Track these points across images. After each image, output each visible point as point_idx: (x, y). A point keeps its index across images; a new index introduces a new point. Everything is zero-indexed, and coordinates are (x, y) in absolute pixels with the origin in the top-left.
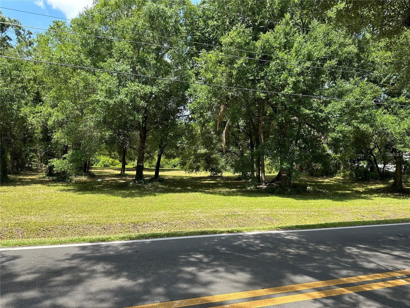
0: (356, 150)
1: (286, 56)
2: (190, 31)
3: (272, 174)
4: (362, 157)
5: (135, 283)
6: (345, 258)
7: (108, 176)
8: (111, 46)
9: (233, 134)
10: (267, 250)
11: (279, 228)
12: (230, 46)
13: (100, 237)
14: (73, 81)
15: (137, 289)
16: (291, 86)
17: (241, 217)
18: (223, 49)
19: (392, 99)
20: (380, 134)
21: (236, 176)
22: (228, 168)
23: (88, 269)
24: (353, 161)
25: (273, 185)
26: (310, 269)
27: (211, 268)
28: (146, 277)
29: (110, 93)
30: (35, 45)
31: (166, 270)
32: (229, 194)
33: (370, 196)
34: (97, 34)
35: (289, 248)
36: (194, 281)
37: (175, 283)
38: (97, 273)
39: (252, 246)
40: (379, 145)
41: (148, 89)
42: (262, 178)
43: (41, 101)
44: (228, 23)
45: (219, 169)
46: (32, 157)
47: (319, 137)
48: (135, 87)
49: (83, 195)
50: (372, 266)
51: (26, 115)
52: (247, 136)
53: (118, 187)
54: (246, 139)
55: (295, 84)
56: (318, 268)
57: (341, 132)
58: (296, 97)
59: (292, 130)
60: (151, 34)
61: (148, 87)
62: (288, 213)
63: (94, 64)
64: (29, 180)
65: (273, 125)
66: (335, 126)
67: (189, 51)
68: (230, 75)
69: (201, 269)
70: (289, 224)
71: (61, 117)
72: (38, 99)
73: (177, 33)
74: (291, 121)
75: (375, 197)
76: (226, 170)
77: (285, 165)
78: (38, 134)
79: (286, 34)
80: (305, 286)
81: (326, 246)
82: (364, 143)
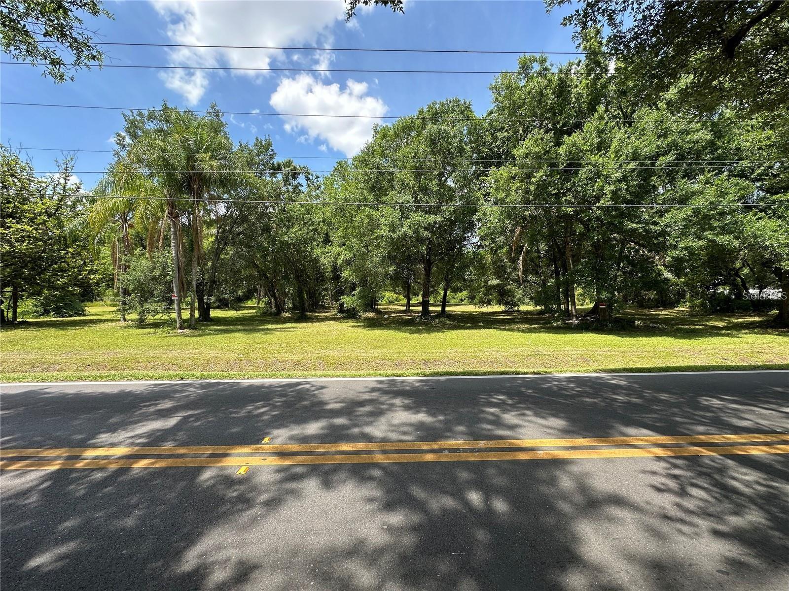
0: (710, 272)
1: (601, 159)
2: (476, 148)
3: (585, 307)
4: (721, 281)
5: (435, 419)
6: (701, 411)
7: (393, 312)
8: (393, 177)
9: (532, 260)
10: (585, 395)
11: (599, 370)
12: (525, 158)
13: (395, 372)
14: (358, 219)
15: (438, 425)
16: (609, 196)
17: (547, 357)
18: (516, 162)
19: (774, 197)
20: (751, 247)
21: (537, 310)
22: (527, 300)
23: (388, 402)
24: (706, 286)
25: (587, 320)
26: (647, 421)
27: (517, 411)
28: (446, 415)
29: (393, 228)
30: (322, 188)
31: (466, 410)
32: (530, 331)
33: (736, 333)
34: (378, 168)
35: (615, 394)
36: (497, 422)
37: (477, 423)
38: (396, 406)
39: (565, 390)
40: (750, 262)
41: (432, 218)
42: (572, 312)
43: (330, 241)
44: (521, 132)
45: (515, 303)
46: (324, 295)
47: (650, 258)
48: (417, 217)
49: (373, 331)
50: (746, 424)
51: (318, 256)
52: (550, 262)
53: (405, 323)
54: (548, 266)
55: (614, 193)
56: (660, 420)
57: (687, 249)
58: (616, 209)
59: (613, 250)
60: (433, 159)
61: (432, 216)
62: (609, 354)
63: (377, 199)
64: (323, 317)
65: (584, 247)
66: (677, 242)
67: (475, 171)
68: (527, 191)
69: (505, 411)
70: (611, 367)
71: (349, 255)
72: (327, 241)
73: (461, 154)
74: (610, 240)
75: (746, 334)
76: (523, 303)
77: (604, 295)
78: (329, 274)
79: (600, 132)
80: (642, 440)
81: (669, 394)
82: (724, 262)
